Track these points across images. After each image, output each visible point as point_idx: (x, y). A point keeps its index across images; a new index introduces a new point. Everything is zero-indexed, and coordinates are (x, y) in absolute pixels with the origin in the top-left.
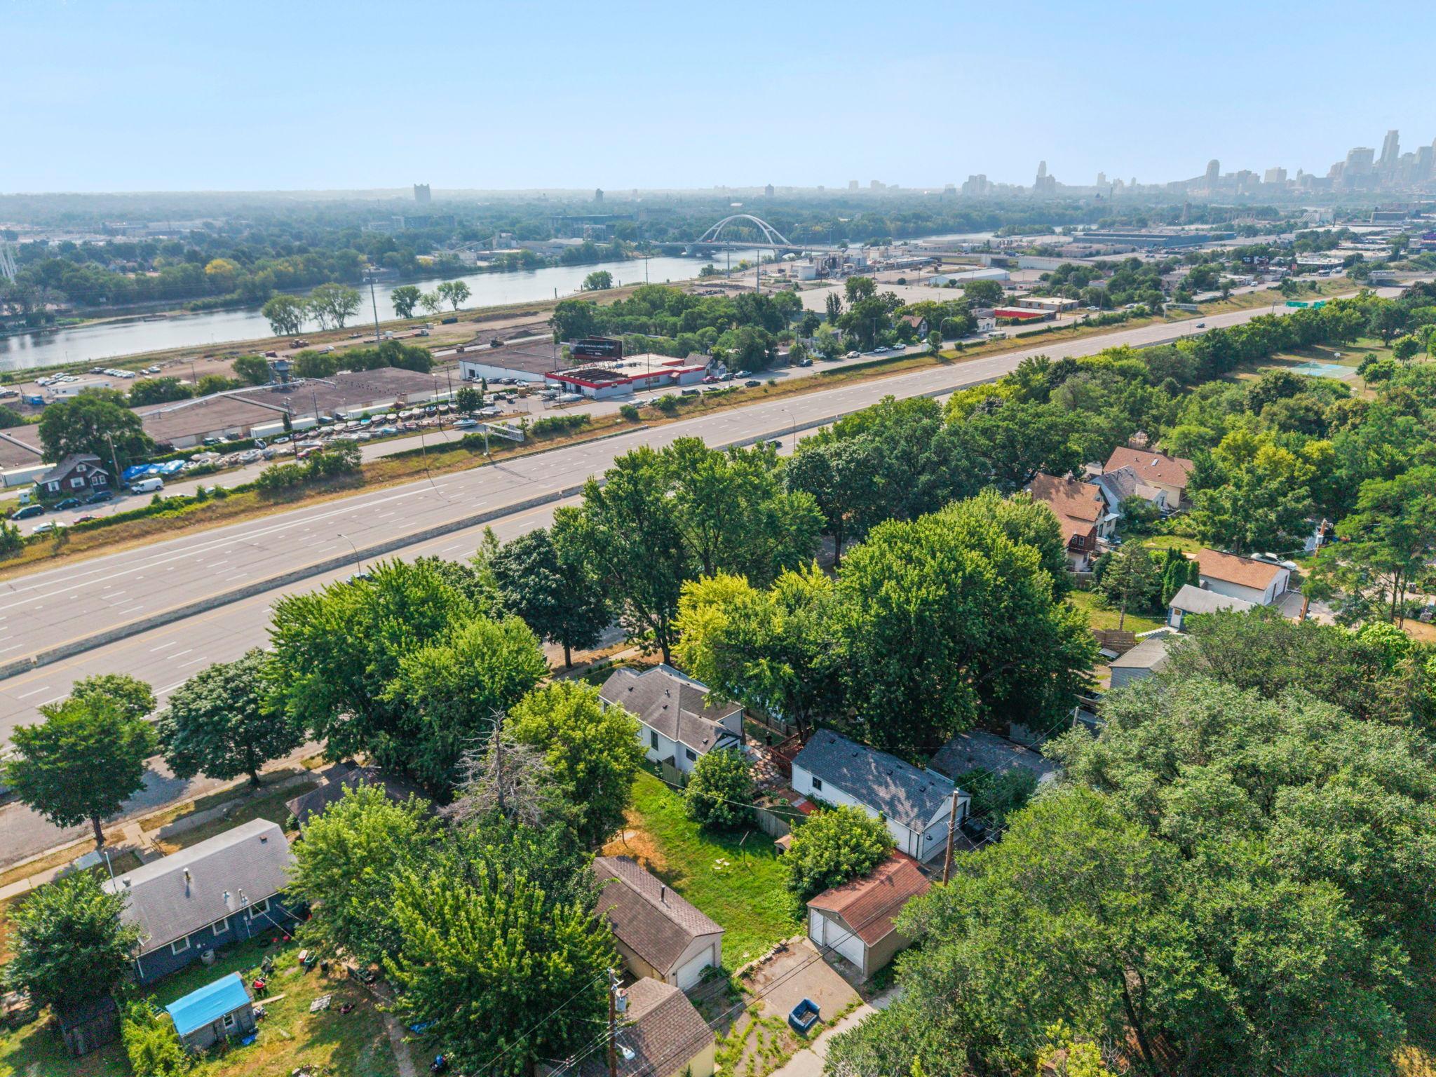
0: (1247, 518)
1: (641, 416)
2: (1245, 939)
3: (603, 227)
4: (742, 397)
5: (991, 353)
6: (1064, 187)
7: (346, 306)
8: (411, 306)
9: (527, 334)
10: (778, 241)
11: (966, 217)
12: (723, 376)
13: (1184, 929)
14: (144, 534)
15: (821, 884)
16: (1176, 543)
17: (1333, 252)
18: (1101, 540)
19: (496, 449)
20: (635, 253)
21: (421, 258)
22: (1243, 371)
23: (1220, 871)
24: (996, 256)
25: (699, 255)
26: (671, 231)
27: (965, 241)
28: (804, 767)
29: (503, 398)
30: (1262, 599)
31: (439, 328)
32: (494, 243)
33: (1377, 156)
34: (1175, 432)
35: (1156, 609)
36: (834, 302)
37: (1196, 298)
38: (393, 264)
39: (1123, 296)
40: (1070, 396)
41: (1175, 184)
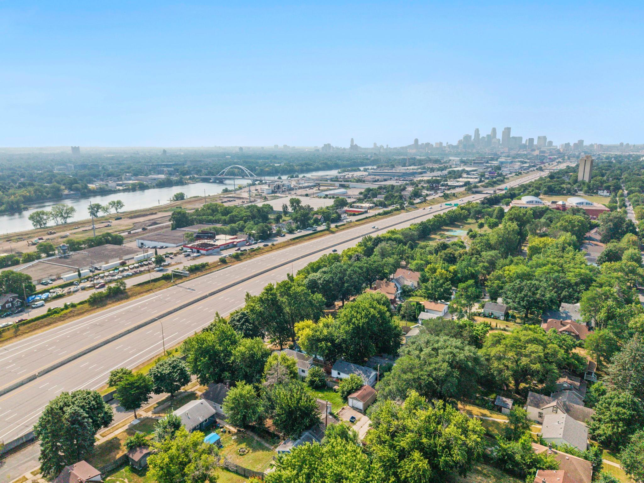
0: (436, 291)
1: (227, 261)
2: (435, 372)
3: (172, 169)
4: (263, 251)
5: (348, 228)
6: (361, 148)
7: (68, 213)
8: (97, 212)
9: (155, 223)
10: (251, 175)
11: (326, 164)
12: (253, 242)
13: (426, 373)
14: (49, 324)
15: (349, 393)
16: (417, 299)
17: (461, 179)
18: (397, 299)
19: (176, 279)
20: (189, 181)
21: (91, 186)
22: (433, 234)
23: (430, 364)
24: (340, 183)
25: (218, 181)
26: (203, 171)
27: (327, 176)
28: (335, 370)
29: (168, 257)
30: (441, 314)
31: (114, 222)
32: (123, 178)
33: (473, 138)
34: (414, 262)
35: (415, 319)
36: (285, 207)
37: (415, 202)
38: (77, 189)
39: (390, 202)
40: (380, 250)
41: (402, 148)
